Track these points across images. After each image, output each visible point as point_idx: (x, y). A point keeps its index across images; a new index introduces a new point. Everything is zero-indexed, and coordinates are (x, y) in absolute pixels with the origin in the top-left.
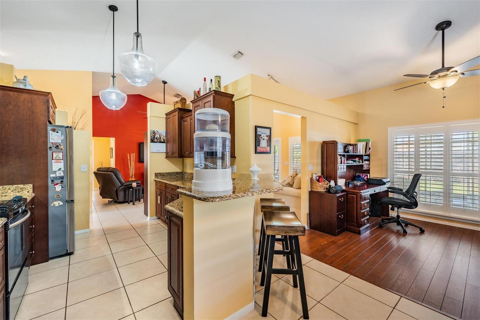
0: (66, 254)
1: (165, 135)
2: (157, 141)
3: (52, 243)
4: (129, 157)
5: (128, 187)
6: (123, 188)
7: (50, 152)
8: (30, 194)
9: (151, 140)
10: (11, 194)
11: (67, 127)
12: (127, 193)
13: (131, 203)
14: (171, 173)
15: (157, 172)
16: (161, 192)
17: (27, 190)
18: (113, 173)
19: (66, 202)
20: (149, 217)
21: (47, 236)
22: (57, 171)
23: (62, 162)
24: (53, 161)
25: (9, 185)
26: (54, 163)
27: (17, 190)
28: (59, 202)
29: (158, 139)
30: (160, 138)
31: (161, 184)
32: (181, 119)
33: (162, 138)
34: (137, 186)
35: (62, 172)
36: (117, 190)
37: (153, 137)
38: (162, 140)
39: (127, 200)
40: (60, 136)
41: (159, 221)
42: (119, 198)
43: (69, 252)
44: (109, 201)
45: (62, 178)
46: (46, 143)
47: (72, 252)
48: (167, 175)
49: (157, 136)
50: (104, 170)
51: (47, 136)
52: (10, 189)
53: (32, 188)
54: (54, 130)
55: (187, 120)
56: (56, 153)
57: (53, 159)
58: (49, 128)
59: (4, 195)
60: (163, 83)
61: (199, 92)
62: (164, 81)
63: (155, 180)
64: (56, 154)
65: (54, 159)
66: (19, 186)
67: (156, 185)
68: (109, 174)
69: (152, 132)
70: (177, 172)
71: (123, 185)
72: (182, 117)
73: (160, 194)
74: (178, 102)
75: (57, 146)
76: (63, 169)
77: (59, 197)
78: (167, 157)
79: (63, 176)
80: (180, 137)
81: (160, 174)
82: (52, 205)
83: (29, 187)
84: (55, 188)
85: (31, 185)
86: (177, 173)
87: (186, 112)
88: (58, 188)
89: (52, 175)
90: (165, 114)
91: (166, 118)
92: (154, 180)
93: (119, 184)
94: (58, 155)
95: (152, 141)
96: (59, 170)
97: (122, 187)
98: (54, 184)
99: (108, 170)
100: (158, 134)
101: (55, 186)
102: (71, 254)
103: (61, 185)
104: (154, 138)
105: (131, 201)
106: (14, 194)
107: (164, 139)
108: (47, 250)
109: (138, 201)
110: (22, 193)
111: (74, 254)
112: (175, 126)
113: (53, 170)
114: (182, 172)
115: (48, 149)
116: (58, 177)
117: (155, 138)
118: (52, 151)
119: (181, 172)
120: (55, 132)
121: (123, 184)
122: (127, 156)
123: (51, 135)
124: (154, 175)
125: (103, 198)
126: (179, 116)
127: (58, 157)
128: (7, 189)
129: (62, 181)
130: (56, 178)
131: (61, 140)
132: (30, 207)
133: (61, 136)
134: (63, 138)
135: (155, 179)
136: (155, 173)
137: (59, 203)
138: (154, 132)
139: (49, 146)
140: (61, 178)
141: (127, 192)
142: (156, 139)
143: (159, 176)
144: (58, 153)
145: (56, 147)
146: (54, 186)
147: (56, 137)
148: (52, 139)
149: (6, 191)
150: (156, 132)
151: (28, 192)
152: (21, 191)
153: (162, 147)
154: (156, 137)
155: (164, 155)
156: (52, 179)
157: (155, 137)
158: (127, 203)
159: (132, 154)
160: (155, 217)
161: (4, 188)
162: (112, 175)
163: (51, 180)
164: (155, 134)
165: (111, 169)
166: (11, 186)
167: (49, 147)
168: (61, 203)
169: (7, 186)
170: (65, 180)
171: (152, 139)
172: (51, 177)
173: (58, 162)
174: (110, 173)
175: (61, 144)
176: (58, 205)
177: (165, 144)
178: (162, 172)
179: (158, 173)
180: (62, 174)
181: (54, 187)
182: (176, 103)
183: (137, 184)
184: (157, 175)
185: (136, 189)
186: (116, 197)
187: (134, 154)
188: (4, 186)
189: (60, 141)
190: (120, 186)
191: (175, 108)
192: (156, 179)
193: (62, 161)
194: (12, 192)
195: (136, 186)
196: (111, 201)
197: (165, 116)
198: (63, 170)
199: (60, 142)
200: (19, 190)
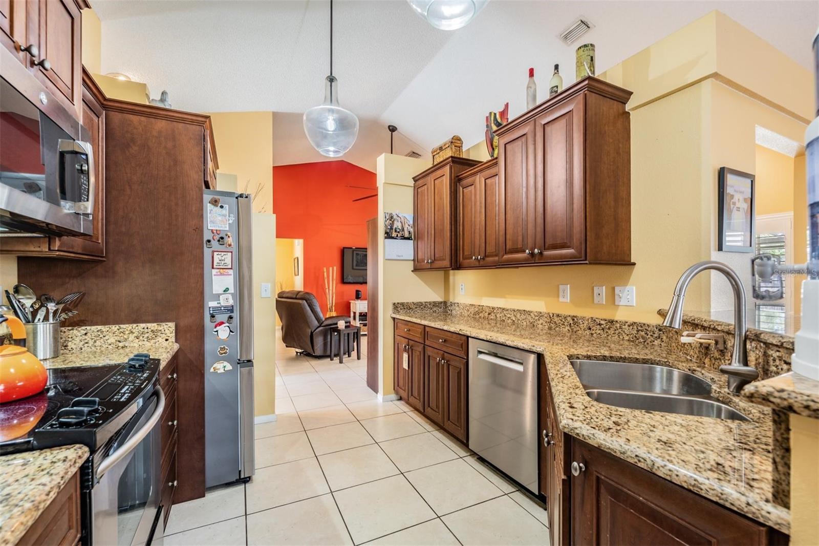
0: (236, 480)
1: (411, 223)
2: (397, 235)
3: (212, 455)
4: (325, 274)
5: (331, 328)
6: (321, 330)
7: (207, 252)
8: (171, 344)
9: (386, 233)
10: (135, 345)
11: (241, 196)
12: (329, 340)
13: (336, 360)
14: (424, 303)
15: (396, 302)
16: (410, 344)
17: (164, 335)
18: (306, 301)
19: (238, 363)
20: (380, 396)
21: (201, 439)
22: (221, 294)
23: (231, 275)
24: (214, 271)
25: (131, 323)
26: (214, 275)
27: (146, 335)
28: (226, 363)
29: (399, 232)
30: (403, 230)
31: (410, 328)
32: (456, 181)
33: (405, 229)
34: (346, 327)
35: (230, 297)
36: (312, 333)
37: (389, 227)
38: (407, 235)
39: (328, 353)
40: (225, 216)
41: (403, 404)
42: (315, 348)
43: (242, 476)
44: (297, 353)
45: (231, 310)
46: (199, 230)
47: (249, 477)
48: (416, 308)
49: (397, 225)
50: (289, 295)
51: (202, 216)
52: (132, 332)
53: (174, 332)
54: (215, 202)
55: (474, 181)
56: (220, 253)
57: (213, 268)
58: (207, 197)
59: (121, 345)
60: (390, 130)
61: (503, 113)
62: (392, 126)
63: (394, 319)
64: (219, 256)
65: (215, 267)
66: (149, 325)
67: (395, 327)
68: (299, 303)
69: (387, 218)
70: (434, 302)
71: (323, 325)
72: (458, 176)
73: (410, 350)
74: (444, 148)
75: (222, 238)
76: (232, 290)
77: (224, 353)
78: (416, 270)
79: (233, 306)
80: (453, 223)
81: (403, 306)
82: (212, 370)
83: (169, 328)
84: (217, 331)
85: (172, 325)
86: (435, 304)
87: (466, 167)
88: (223, 332)
89: (213, 304)
90: (413, 178)
91: (414, 187)
92: (392, 317)
93: (316, 323)
94: (223, 258)
95: (388, 236)
96: (224, 291)
97: (321, 328)
98: (215, 323)
99: (297, 295)
100: (399, 220)
101: (218, 328)
102: (246, 480)
103: (228, 325)
104: (391, 229)
105: (336, 356)
106: (140, 343)
107: (409, 232)
108: (202, 471)
109: (347, 356)
110: (155, 343)
111: (252, 480)
112: (441, 198)
113: (214, 293)
114: (445, 303)
115: (205, 245)
116: (222, 309)
117: (394, 230)
118: (211, 249)
119: (441, 303)
120: (216, 206)
121: (322, 323)
122: (324, 272)
123: (210, 213)
124: (391, 307)
125: (287, 346)
126: (453, 175)
127: (223, 262)
128: (127, 332)
129: (231, 318)
130: (218, 310)
131: (229, 224)
132: (168, 378)
133: (229, 216)
134: (232, 219)
135: (394, 316)
136: (394, 304)
137: (225, 367)
138: (392, 217)
139: (207, 236)
140: (228, 310)
141: (329, 337)
142: (396, 231)
143: (401, 309)
144: (223, 253)
145: (219, 241)
146: (216, 327)
147: (220, 218)
148: (211, 221)
149: (125, 337)
150: (395, 217)
151: (167, 340)
152: (153, 338)
153: (406, 249)
154: (395, 226)
155: (411, 265)
156: (211, 312)
157: (394, 228)
158: (329, 359)
159: (331, 269)
160: (393, 396)
161: (121, 330)
162: (304, 304)
163: (210, 314)
164: (393, 222)
165: (300, 294)
166: (135, 325)
167: (205, 239)
168: (229, 367)
169: (127, 325)
170: (236, 315)
171: (388, 231)
172: (210, 308)
173: (224, 275)
174: (300, 301)
175: (229, 234)
176: (222, 371)
177: (412, 241)
178: (405, 301)
179: (398, 303)
180: (231, 302)
181: (215, 330)
182: (438, 151)
183: (346, 323)
184: (397, 307)
185: (344, 333)
186: (311, 347)
187: (335, 268)
188: (122, 326)
189: (227, 226)
190: (317, 327)
191: (435, 163)
192: (397, 316)
193: (231, 272)
194: (137, 340)
195: (344, 327)
196: (300, 353)
197: (412, 183)
198: (233, 292)
199: (227, 229)
200: (150, 335)
